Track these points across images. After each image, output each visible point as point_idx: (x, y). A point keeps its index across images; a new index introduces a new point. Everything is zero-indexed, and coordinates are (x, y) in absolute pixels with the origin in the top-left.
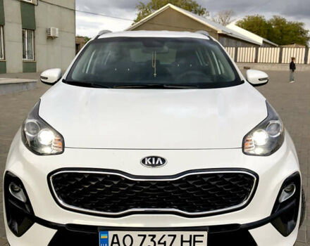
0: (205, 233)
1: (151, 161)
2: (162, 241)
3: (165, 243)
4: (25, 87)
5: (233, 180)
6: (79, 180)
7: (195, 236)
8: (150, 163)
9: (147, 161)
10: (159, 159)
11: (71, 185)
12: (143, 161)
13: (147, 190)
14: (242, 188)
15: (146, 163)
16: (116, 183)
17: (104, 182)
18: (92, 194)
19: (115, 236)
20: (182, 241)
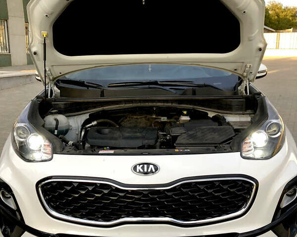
1: (143, 168)
4: (28, 79)
5: (231, 187)
6: (69, 188)
8: (142, 171)
9: (139, 168)
10: (151, 166)
11: (60, 193)
12: (135, 168)
13: (139, 199)
14: (240, 195)
15: (138, 171)
16: (106, 192)
17: (94, 191)
18: (82, 203)
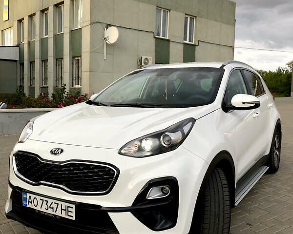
0: (73, 206)
1: (55, 150)
2: (51, 207)
3: (53, 208)
7: (68, 207)
8: (54, 152)
19: (30, 197)
20: (62, 209)
